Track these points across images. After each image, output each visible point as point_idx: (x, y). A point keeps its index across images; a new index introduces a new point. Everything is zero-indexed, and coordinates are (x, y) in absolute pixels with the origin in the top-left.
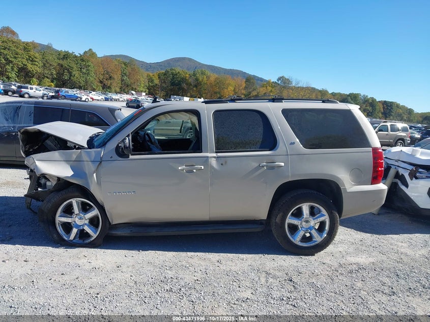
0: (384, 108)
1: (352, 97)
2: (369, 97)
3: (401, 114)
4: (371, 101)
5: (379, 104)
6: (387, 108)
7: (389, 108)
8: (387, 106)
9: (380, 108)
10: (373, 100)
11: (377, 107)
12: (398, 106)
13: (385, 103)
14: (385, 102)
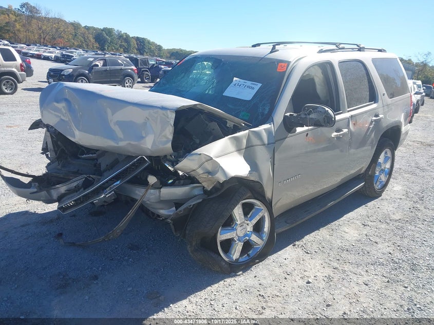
0: (137, 44)
1: (107, 32)
2: (123, 33)
3: (153, 51)
4: (125, 37)
5: (132, 40)
6: (141, 45)
7: (142, 44)
8: (140, 42)
9: (134, 43)
10: (127, 36)
11: (132, 43)
12: (149, 42)
13: (137, 39)
14: (137, 37)
